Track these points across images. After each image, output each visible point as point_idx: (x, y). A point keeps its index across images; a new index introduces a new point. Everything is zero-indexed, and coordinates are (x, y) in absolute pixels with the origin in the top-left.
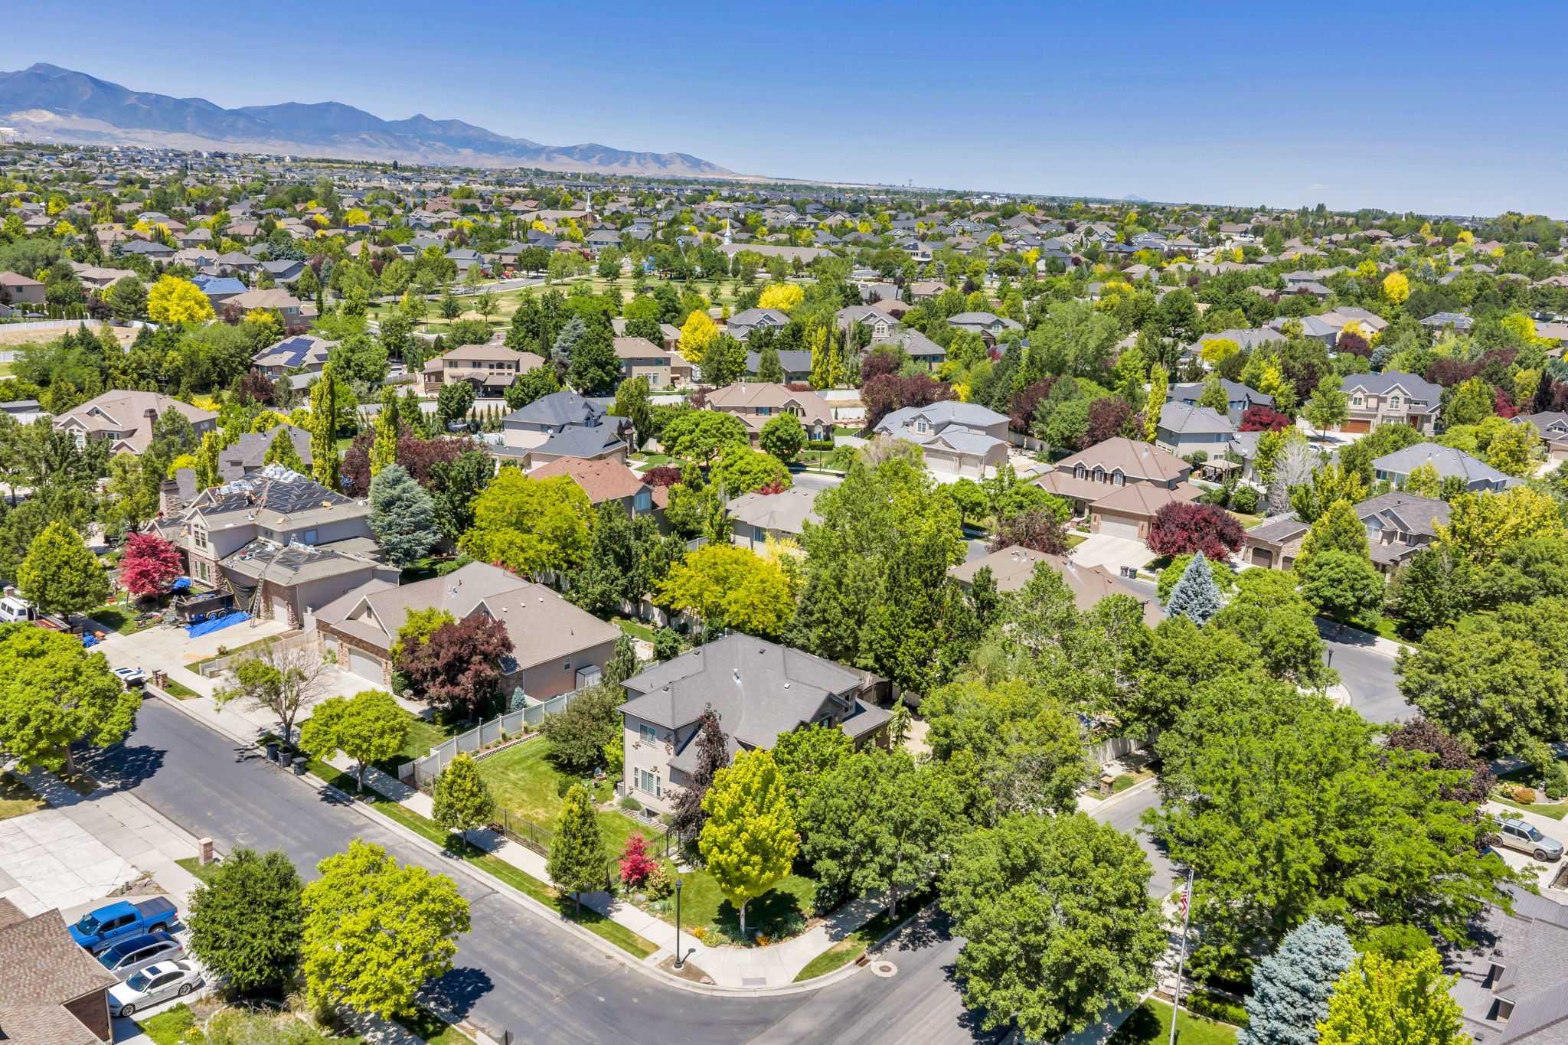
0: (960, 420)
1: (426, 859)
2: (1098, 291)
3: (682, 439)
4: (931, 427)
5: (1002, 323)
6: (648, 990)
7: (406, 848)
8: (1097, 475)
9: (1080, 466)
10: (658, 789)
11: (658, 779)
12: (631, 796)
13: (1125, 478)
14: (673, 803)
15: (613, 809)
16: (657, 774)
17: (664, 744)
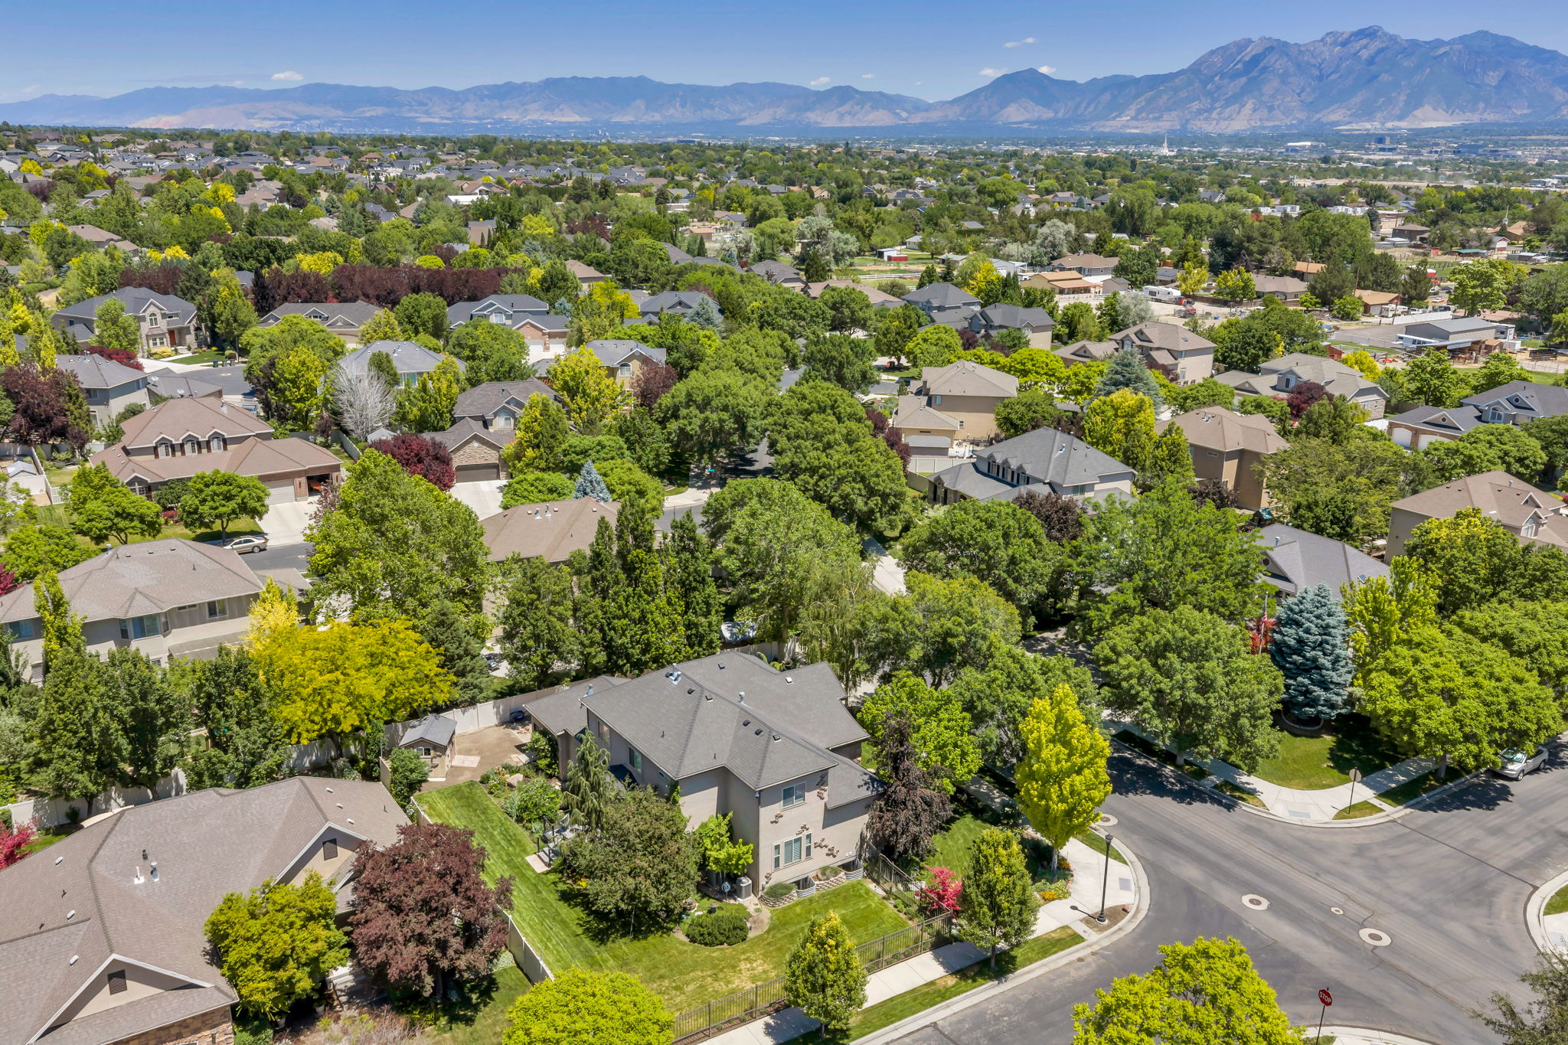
8: (188, 447)
9: (164, 442)
10: (808, 849)
11: (809, 837)
12: (772, 883)
13: (225, 441)
14: (826, 850)
15: (766, 913)
16: (806, 833)
17: (815, 792)
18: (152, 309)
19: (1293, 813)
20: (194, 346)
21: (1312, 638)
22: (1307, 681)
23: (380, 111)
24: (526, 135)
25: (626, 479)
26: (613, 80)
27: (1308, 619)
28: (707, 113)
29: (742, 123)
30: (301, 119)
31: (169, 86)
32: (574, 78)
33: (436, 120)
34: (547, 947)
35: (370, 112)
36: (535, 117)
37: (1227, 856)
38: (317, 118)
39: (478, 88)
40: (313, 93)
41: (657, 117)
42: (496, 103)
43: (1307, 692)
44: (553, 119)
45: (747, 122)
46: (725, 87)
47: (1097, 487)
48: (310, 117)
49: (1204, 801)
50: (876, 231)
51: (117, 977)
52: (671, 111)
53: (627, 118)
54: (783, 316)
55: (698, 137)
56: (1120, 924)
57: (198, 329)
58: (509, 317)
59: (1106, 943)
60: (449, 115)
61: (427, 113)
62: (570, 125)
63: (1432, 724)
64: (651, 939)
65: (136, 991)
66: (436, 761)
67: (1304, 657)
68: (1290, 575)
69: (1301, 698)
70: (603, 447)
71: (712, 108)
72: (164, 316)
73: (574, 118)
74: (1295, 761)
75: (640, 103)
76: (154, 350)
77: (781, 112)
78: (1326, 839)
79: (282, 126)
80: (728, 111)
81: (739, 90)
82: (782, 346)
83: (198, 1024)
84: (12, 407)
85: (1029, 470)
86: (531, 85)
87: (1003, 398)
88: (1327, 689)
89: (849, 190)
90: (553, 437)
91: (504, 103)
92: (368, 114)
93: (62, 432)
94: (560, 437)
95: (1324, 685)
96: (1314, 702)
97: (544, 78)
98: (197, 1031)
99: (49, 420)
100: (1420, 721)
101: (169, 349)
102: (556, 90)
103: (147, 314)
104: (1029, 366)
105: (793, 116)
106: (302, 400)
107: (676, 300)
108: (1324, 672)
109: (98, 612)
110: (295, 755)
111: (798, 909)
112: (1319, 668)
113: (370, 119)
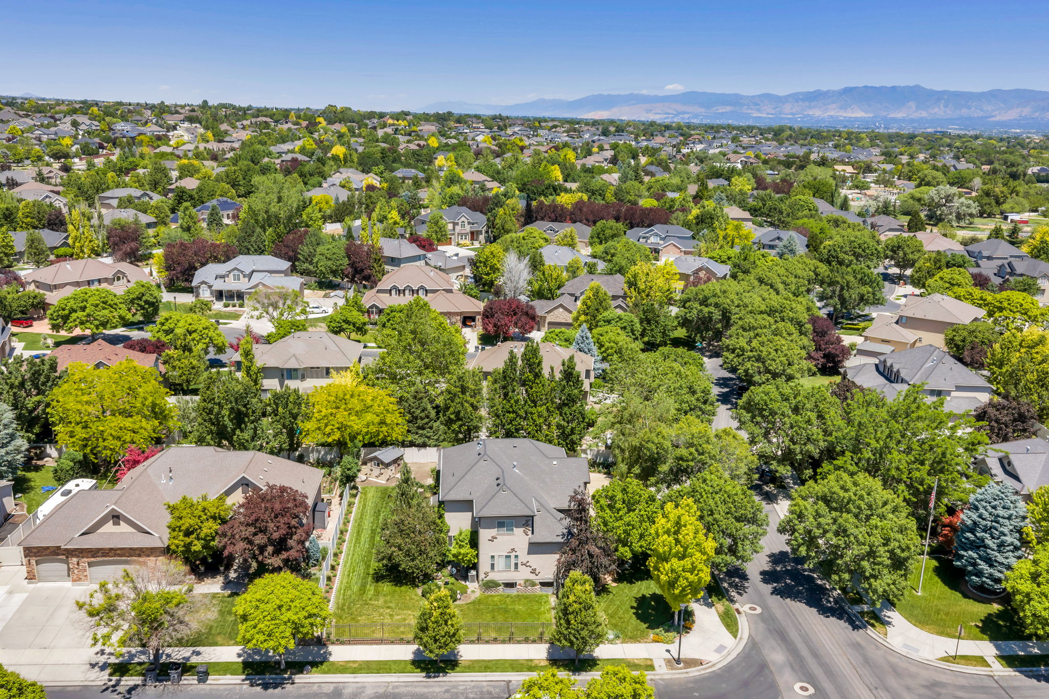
0: (261, 268)
1: (425, 687)
2: (175, 167)
3: (74, 316)
4: (244, 276)
5: (148, 195)
6: (691, 685)
7: (397, 687)
8: (407, 292)
9: (395, 287)
10: (516, 564)
11: (516, 557)
12: (488, 578)
13: (426, 291)
14: (530, 569)
15: (478, 594)
16: (514, 553)
17: (522, 529)
18: (463, 219)
19: (906, 646)
20: (483, 241)
21: (984, 523)
22: (975, 555)
23: (728, 109)
24: (806, 125)
25: (613, 339)
26: (894, 88)
27: (985, 508)
28: (964, 112)
29: (991, 119)
30: (678, 114)
31: (606, 93)
32: (866, 87)
33: (764, 115)
34: (349, 575)
35: (721, 110)
36: (832, 113)
37: (815, 655)
38: (688, 113)
39: (796, 94)
40: (688, 98)
41: (924, 114)
42: (807, 104)
43: (975, 565)
44: (845, 115)
45: (997, 118)
46: (983, 93)
47: (953, 394)
48: (683, 113)
49: (840, 618)
50: (1009, 200)
51: (116, 517)
52: (936, 110)
53: (900, 115)
54: (845, 253)
55: (953, 130)
56: (688, 670)
57: (487, 232)
58: (662, 239)
59: (666, 677)
60: (773, 112)
61: (759, 110)
62: (857, 119)
63: (1039, 607)
64: (404, 588)
65: (124, 527)
66: (382, 471)
67: (975, 536)
68: (1021, 477)
69: (970, 568)
70: (621, 319)
71: (969, 108)
72: (469, 223)
73: (860, 114)
74: (947, 614)
75: (912, 104)
76: (461, 242)
77: (1026, 111)
78: (913, 669)
79: (666, 118)
80: (982, 110)
81: (994, 95)
82: (814, 272)
83: (148, 552)
84: (348, 262)
85: (903, 374)
86: (833, 92)
87: (953, 324)
88: (991, 566)
89: (1014, 169)
90: (597, 310)
91: (812, 104)
92: (720, 111)
93: (367, 278)
94: (602, 310)
95: (990, 562)
96: (979, 574)
97: (843, 87)
98: (148, 556)
99: (362, 270)
100: (1032, 603)
101: (468, 242)
102: (850, 94)
103: (460, 222)
104: (1005, 304)
105: (1037, 114)
106: (488, 274)
107: (777, 235)
108: (989, 551)
109: (272, 363)
110: (323, 453)
111: (496, 599)
112: (986, 547)
113: (722, 114)
